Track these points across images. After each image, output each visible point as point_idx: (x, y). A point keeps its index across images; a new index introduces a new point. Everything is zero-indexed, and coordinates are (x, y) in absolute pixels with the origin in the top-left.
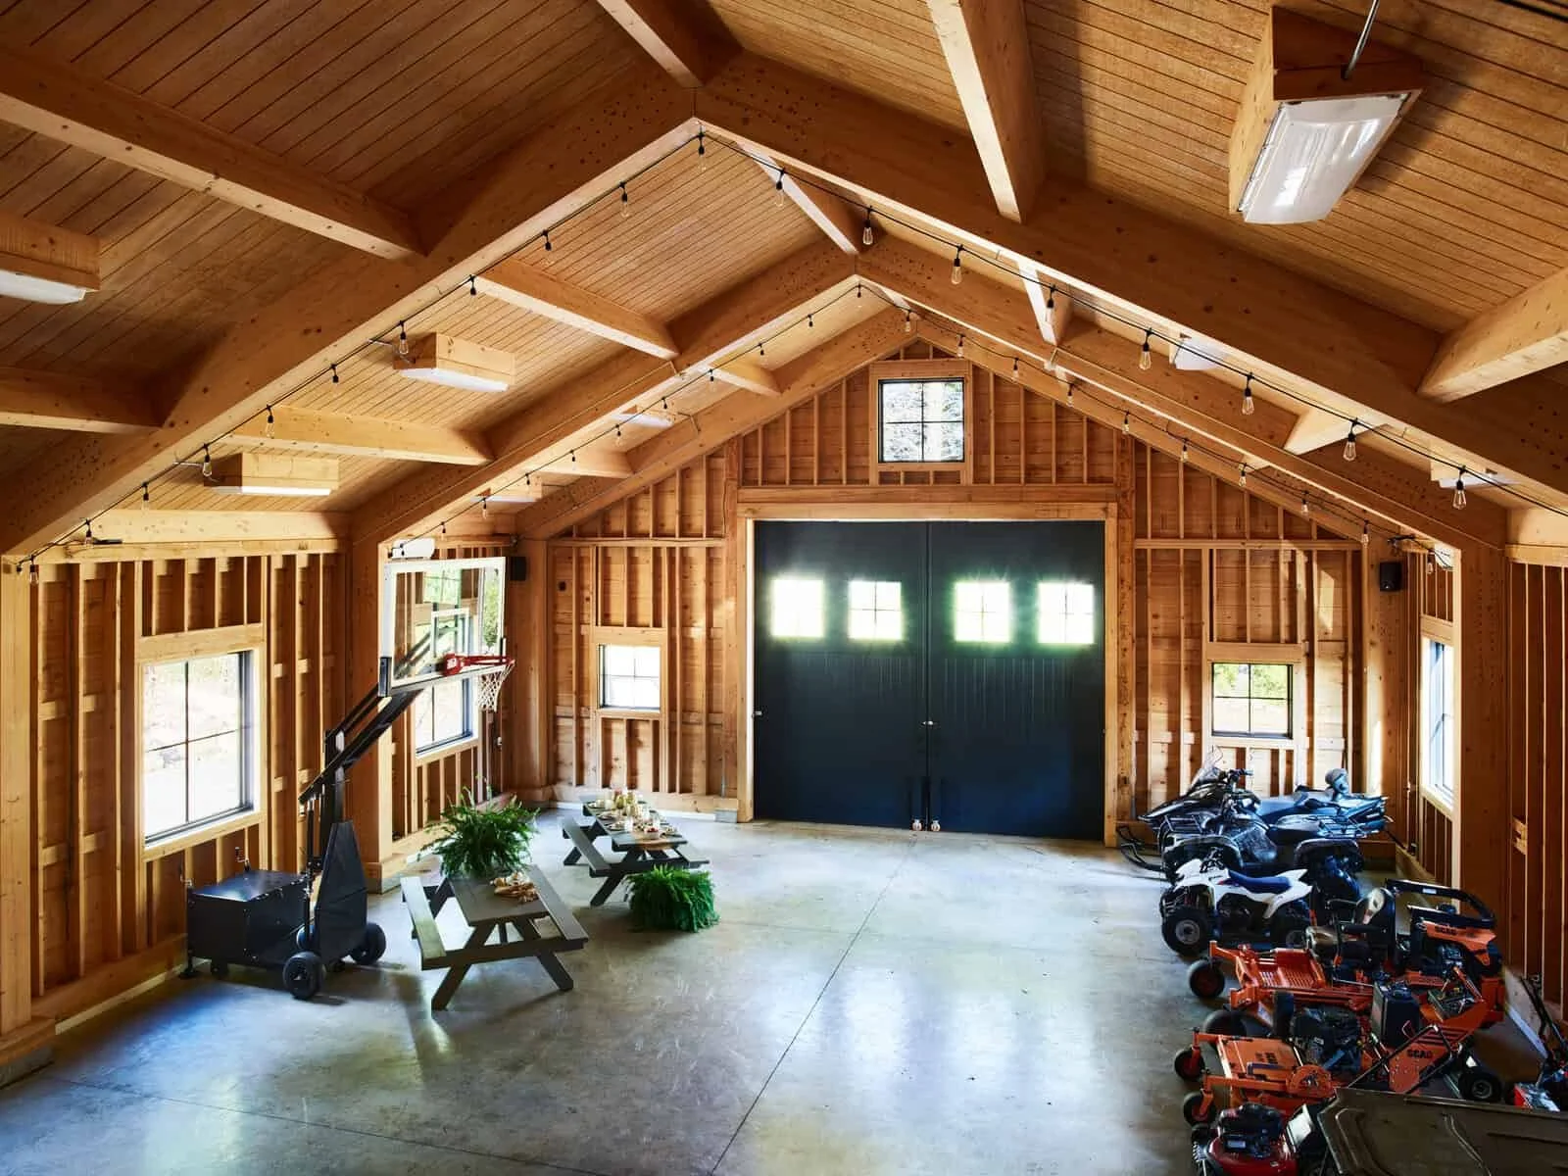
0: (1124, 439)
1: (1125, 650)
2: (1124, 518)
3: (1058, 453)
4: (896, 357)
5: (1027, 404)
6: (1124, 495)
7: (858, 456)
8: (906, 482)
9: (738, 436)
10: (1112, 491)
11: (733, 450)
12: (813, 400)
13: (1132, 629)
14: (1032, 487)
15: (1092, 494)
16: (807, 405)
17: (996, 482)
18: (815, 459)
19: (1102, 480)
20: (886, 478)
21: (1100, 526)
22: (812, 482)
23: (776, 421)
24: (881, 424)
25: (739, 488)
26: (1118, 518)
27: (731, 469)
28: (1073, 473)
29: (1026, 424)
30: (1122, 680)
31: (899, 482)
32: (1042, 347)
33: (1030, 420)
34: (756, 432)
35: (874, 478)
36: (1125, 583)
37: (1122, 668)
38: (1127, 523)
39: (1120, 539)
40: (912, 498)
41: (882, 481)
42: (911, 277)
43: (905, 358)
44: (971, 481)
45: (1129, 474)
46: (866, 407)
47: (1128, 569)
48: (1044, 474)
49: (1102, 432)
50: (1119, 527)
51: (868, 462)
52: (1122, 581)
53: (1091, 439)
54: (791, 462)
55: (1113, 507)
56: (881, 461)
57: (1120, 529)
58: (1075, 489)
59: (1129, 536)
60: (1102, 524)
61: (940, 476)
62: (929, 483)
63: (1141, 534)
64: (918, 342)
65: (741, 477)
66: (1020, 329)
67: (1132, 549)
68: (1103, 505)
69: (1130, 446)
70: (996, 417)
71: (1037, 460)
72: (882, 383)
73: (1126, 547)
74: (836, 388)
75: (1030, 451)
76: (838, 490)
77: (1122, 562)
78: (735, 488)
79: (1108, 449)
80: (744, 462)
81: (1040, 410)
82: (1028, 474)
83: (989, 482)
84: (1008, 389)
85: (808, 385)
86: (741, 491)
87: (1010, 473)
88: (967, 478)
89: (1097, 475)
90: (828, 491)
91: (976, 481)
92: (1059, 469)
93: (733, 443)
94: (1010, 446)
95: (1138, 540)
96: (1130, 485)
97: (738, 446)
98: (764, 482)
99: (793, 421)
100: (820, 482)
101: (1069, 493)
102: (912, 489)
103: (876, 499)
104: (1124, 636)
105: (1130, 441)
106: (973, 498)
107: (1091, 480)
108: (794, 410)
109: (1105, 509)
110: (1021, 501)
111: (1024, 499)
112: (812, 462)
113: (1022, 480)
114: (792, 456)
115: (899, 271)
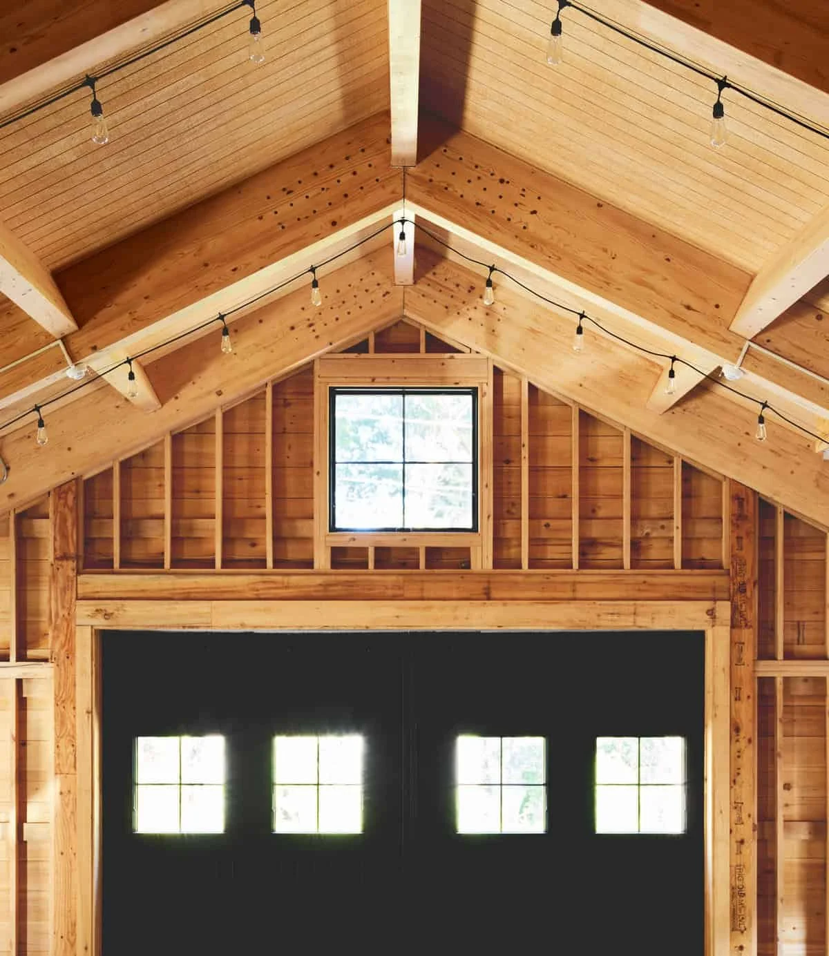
0: (742, 495)
1: (742, 842)
2: (740, 627)
3: (635, 519)
4: (360, 348)
5: (584, 436)
6: (742, 589)
7: (293, 519)
8: (378, 564)
9: (77, 479)
10: (721, 581)
11: (65, 504)
12: (214, 418)
13: (751, 807)
14: (591, 575)
15: (687, 587)
16: (201, 429)
17: (530, 566)
18: (217, 523)
19: (703, 564)
20: (342, 557)
21: (696, 639)
22: (211, 564)
23: (144, 455)
24: (333, 463)
25: (78, 573)
26: (733, 627)
27: (64, 536)
28: (655, 552)
29: (582, 468)
30: (737, 892)
31: (365, 566)
32: (724, 341)
33: (589, 464)
34: (108, 474)
35: (322, 560)
36: (742, 734)
37: (737, 871)
38: (748, 636)
39: (735, 661)
40: (390, 592)
41: (335, 564)
42: (503, 209)
43: (376, 351)
44: (488, 565)
45: (750, 554)
46: (308, 433)
47: (748, 711)
48: (608, 553)
49: (705, 487)
50: (733, 643)
51: (312, 528)
52: (737, 730)
53: (688, 495)
54: (174, 529)
55: (724, 609)
56: (333, 528)
57: (736, 644)
58: (662, 579)
59: (749, 654)
60: (699, 636)
61: (435, 556)
62: (417, 567)
63: (765, 654)
64: (400, 323)
65: (81, 553)
66: (688, 308)
67: (753, 678)
68: (707, 605)
69: (751, 508)
70: (533, 455)
71: (597, 530)
72: (333, 392)
73: (744, 671)
74: (255, 400)
75: (587, 515)
76: (259, 578)
77: (738, 699)
78: (72, 574)
79: (713, 513)
80: (87, 528)
81: (604, 445)
82: (582, 553)
83: (520, 567)
84: (551, 409)
85: (209, 393)
86: (81, 578)
87: (552, 553)
88: (483, 559)
89: (694, 557)
90: (241, 580)
91: (497, 564)
92: (636, 545)
93: (66, 493)
94: (553, 506)
95: (762, 663)
96: (750, 573)
97: (76, 498)
98: (124, 563)
99: (177, 455)
100: (226, 563)
101: (651, 585)
102: (391, 577)
103: (324, 595)
104: (740, 821)
105: (751, 499)
106: (494, 594)
107: (686, 563)
108: (178, 438)
109: (711, 613)
110: (575, 599)
111: (579, 595)
112: (214, 530)
113: (575, 565)
114: (173, 517)
115: (483, 197)
